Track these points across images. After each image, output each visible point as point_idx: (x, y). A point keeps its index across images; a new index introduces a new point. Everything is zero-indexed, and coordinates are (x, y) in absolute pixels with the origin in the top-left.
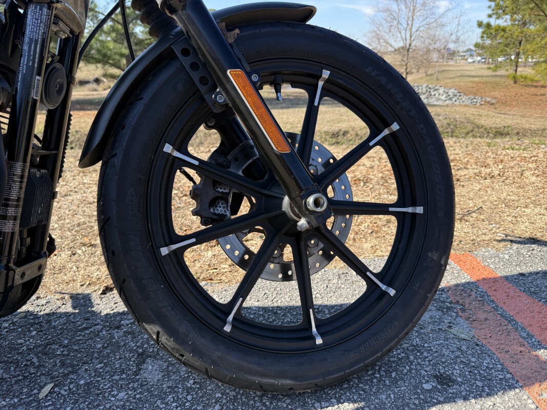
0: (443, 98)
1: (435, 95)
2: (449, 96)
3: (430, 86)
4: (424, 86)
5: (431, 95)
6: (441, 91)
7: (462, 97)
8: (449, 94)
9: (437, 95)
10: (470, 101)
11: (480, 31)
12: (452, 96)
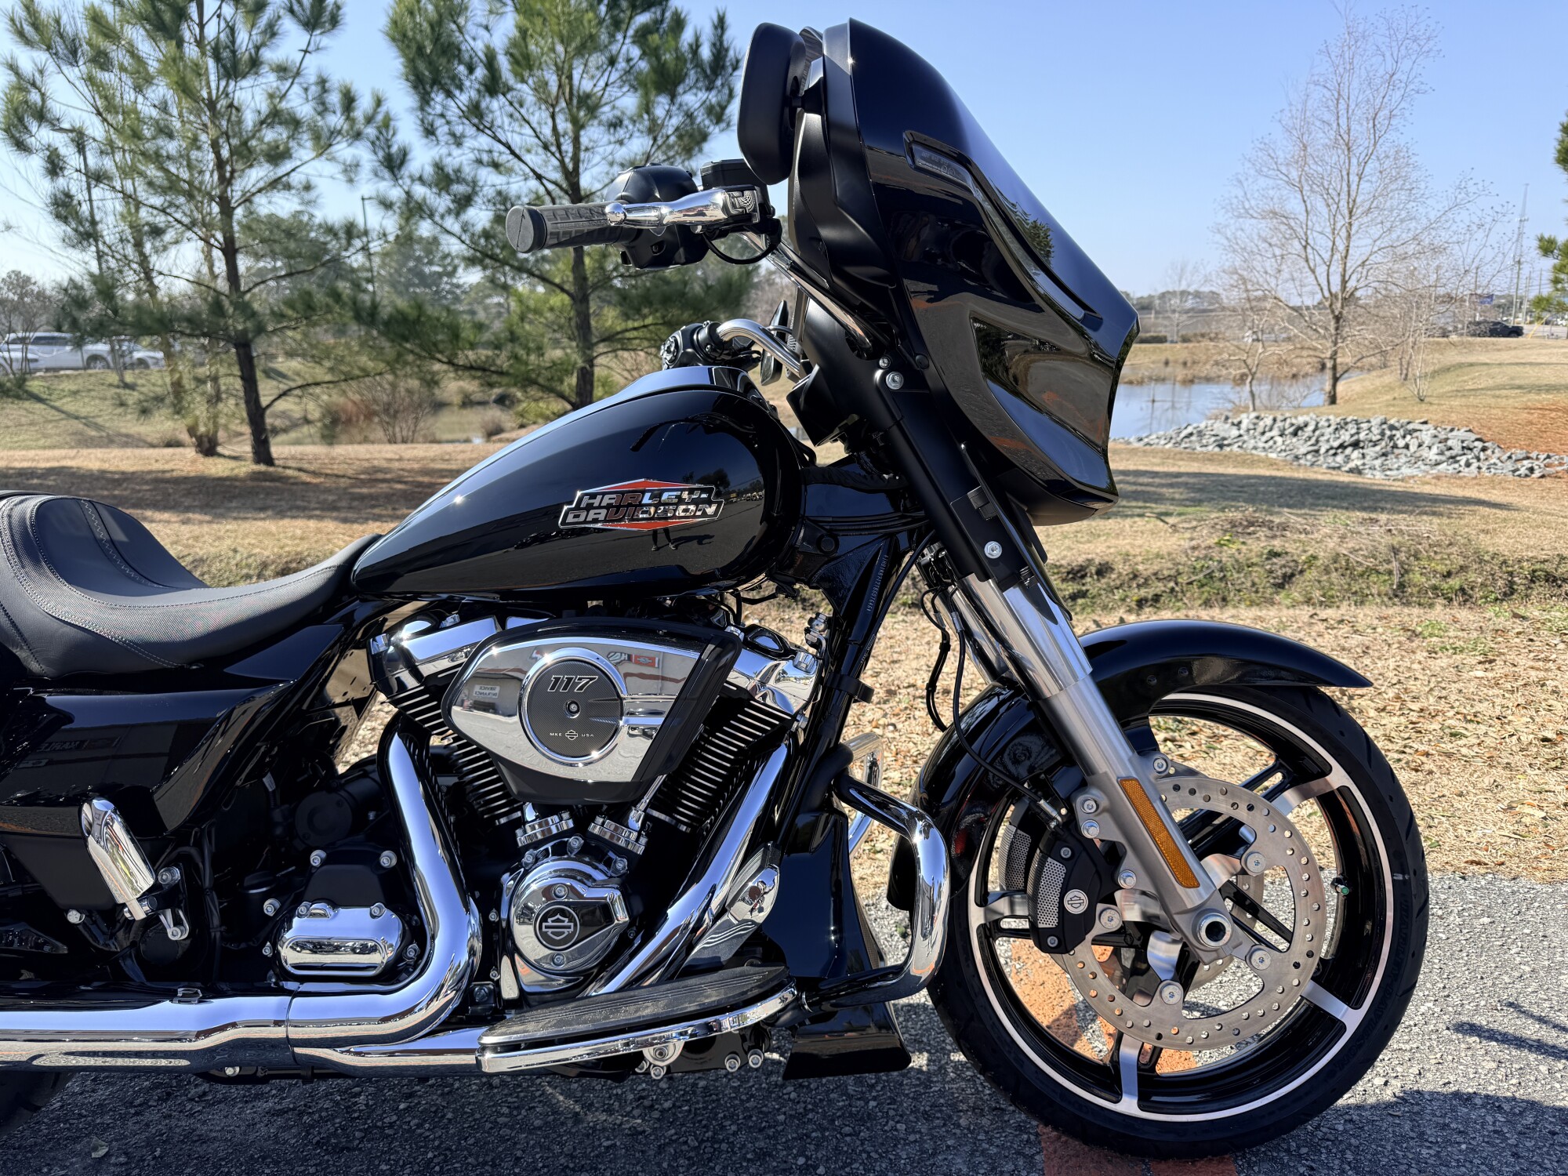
0: (1432, 455)
1: (1407, 447)
2: (1450, 449)
3: (1392, 422)
4: (1375, 422)
5: (1395, 446)
6: (1426, 436)
7: (1489, 452)
8: (1450, 443)
9: (1413, 448)
10: (1510, 465)
11: (1550, 263)
12: (1457, 450)
